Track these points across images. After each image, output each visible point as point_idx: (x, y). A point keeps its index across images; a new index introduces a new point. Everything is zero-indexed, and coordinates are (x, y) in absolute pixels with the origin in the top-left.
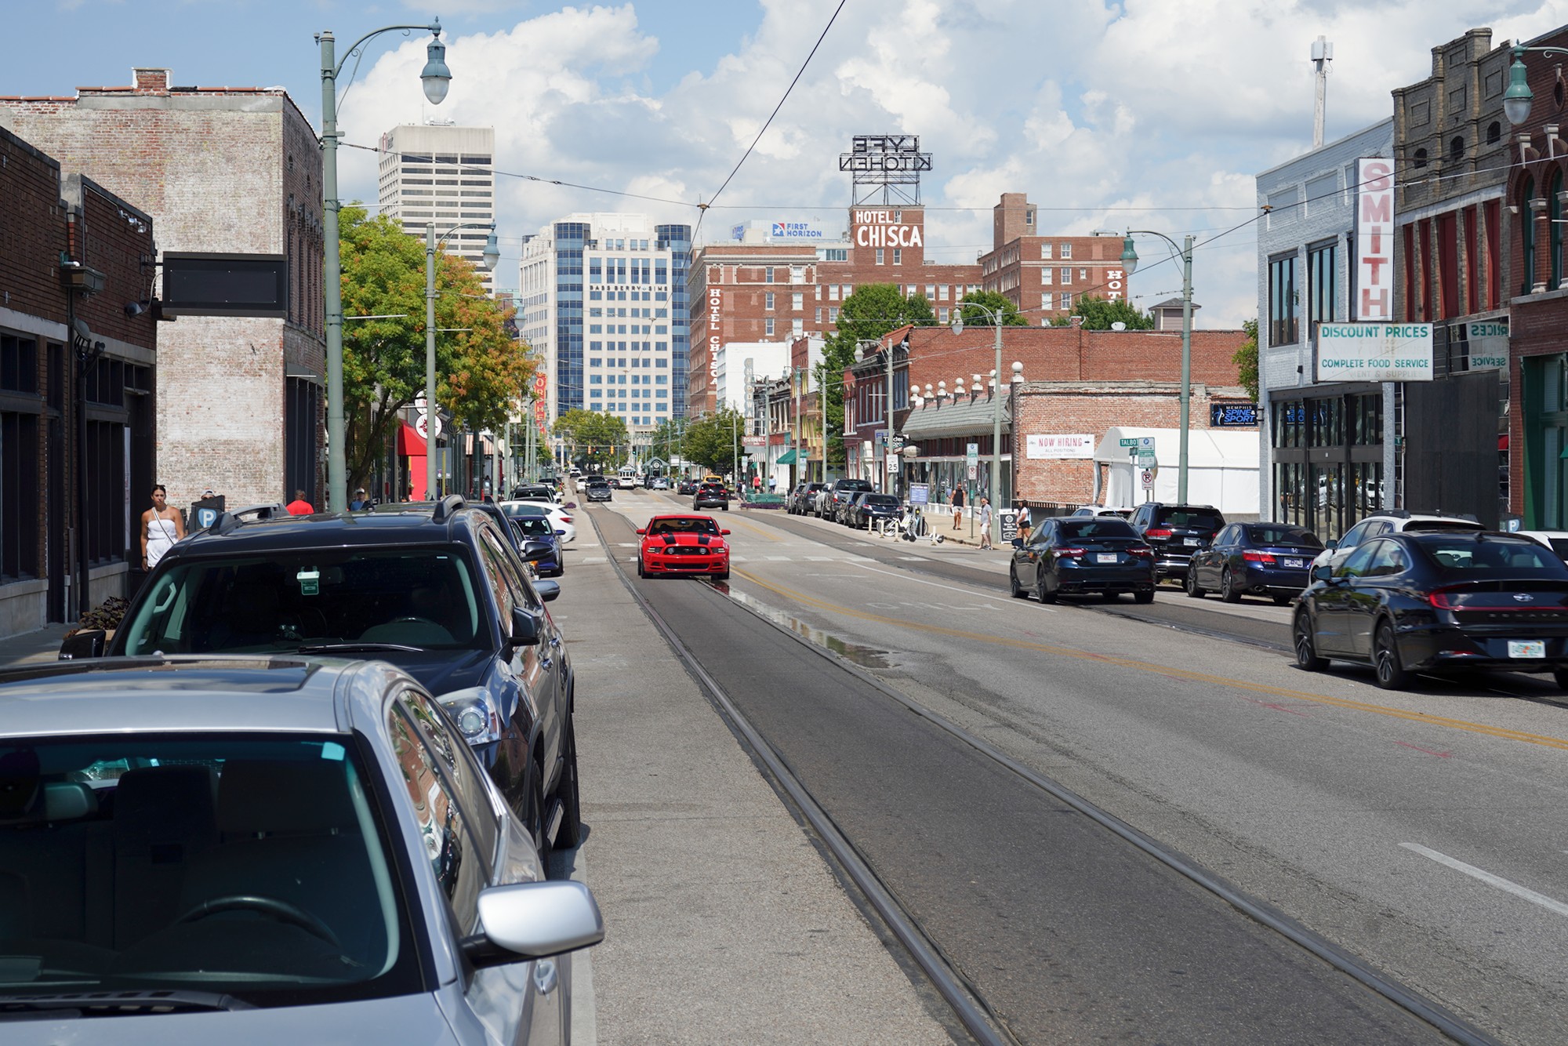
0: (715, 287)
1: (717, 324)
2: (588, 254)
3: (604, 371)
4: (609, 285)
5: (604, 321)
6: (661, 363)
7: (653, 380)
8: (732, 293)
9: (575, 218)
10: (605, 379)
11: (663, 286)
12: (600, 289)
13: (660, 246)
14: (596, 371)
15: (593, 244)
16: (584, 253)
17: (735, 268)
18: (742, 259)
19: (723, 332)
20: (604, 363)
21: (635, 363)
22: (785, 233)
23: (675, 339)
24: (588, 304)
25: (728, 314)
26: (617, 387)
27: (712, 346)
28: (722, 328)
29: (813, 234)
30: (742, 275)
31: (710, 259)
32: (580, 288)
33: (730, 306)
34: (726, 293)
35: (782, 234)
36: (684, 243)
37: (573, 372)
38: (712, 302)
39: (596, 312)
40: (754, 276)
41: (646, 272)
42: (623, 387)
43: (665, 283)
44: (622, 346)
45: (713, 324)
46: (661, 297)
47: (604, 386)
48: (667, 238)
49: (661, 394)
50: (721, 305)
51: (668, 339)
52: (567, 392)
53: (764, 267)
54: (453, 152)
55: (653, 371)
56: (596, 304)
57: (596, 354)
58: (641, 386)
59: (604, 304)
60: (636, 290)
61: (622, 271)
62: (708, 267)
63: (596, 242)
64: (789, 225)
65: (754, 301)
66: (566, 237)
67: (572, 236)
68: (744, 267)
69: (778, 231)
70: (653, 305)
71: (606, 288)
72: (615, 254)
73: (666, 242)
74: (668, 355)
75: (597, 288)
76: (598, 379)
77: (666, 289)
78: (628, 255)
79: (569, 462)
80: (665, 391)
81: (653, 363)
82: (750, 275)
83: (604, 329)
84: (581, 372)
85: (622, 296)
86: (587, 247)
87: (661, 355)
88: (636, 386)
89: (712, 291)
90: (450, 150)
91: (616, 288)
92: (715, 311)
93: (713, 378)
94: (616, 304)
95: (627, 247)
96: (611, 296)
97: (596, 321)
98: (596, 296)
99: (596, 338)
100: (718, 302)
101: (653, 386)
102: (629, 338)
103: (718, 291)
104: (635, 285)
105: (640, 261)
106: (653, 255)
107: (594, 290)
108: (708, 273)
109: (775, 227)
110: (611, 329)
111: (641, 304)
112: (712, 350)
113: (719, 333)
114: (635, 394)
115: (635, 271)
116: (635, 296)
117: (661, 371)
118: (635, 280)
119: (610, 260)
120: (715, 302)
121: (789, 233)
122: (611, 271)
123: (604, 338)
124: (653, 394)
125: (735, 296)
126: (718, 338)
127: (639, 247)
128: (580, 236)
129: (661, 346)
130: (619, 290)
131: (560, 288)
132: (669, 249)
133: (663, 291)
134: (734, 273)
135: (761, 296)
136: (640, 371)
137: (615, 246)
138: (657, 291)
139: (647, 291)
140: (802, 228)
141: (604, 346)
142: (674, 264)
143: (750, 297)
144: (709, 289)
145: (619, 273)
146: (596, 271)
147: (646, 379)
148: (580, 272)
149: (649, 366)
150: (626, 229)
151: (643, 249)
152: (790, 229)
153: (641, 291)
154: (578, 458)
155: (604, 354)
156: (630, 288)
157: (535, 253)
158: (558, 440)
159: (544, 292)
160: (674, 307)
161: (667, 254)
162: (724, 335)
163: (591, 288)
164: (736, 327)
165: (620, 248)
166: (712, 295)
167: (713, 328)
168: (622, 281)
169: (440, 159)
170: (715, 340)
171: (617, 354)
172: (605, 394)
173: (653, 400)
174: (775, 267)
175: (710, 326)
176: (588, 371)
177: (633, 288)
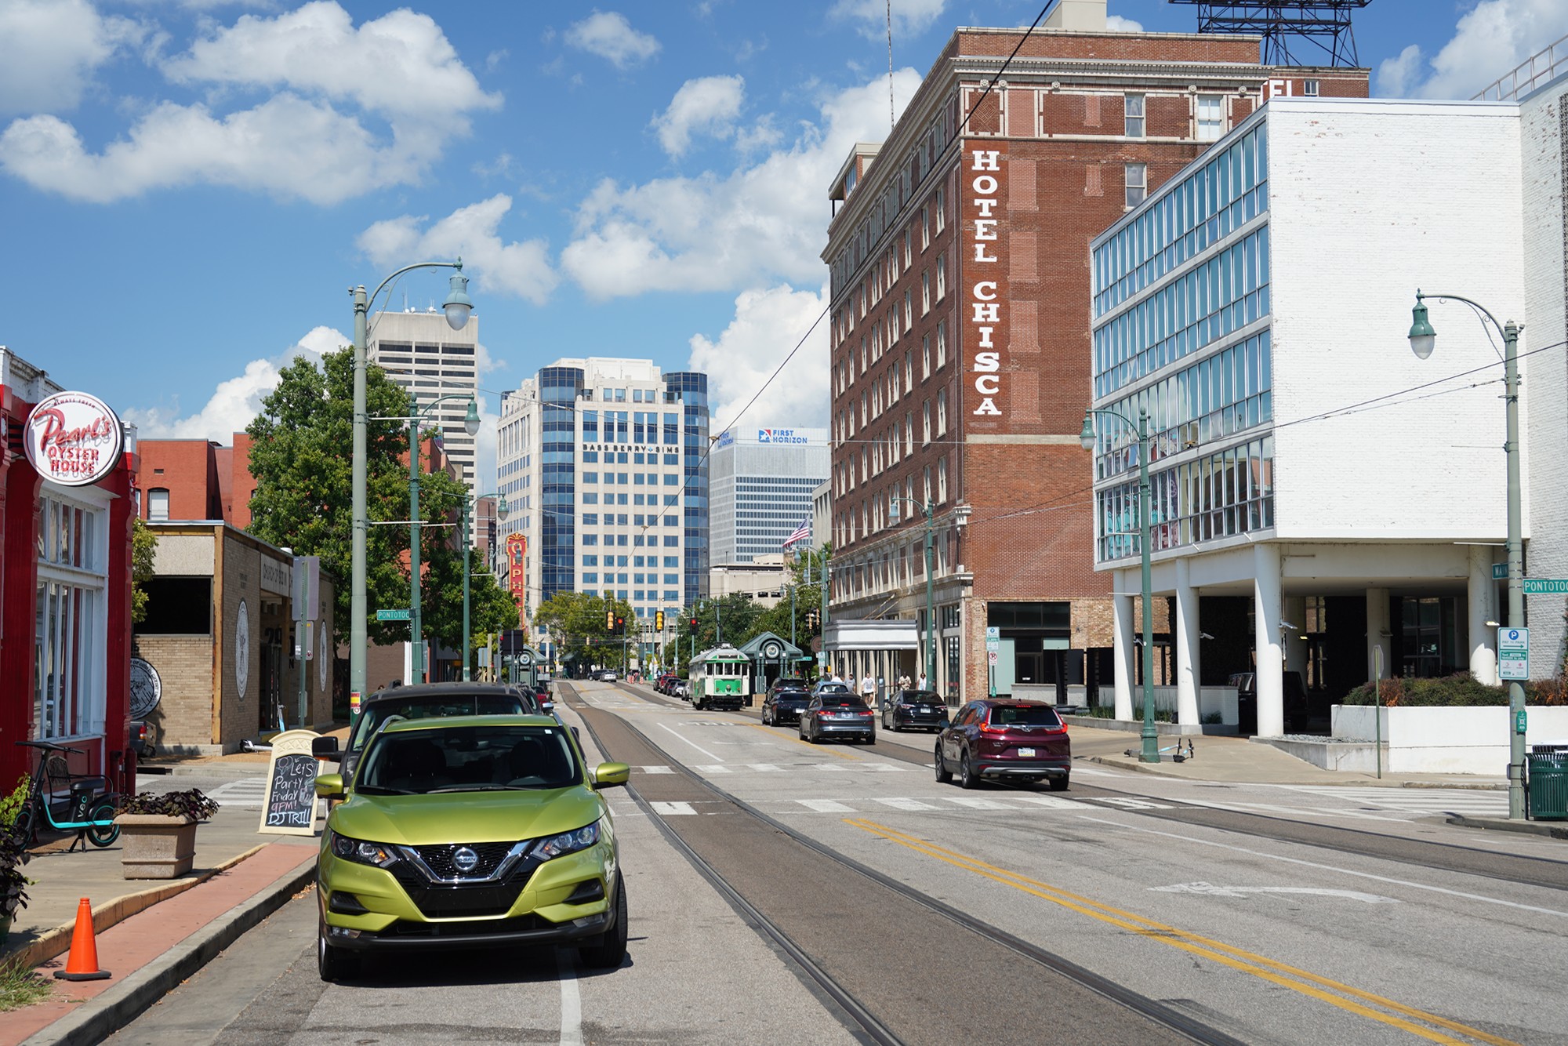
0: (987, 145)
1: (990, 248)
2: (581, 404)
3: (600, 550)
4: (607, 444)
5: (600, 488)
6: (671, 541)
7: (661, 561)
8: (1030, 164)
9: (565, 363)
10: (601, 561)
11: (674, 447)
12: (596, 450)
13: (669, 398)
14: (590, 550)
15: (588, 395)
16: (577, 407)
17: (1039, 93)
18: (1060, 67)
19: (1007, 271)
20: (601, 540)
21: (639, 541)
22: (771, 438)
23: (687, 512)
24: (581, 467)
25: (1021, 221)
26: (615, 570)
27: (978, 307)
28: (1004, 257)
29: (799, 440)
30: (1059, 113)
31: (971, 64)
32: (571, 448)
33: (1025, 198)
34: (1014, 164)
35: (767, 440)
36: (698, 395)
37: (562, 551)
38: (976, 185)
39: (591, 478)
40: (1092, 117)
41: (652, 429)
42: (623, 570)
43: (676, 443)
44: (623, 520)
45: (980, 248)
46: (671, 460)
47: (601, 569)
48: (678, 389)
49: (670, 579)
50: (1001, 195)
51: (679, 511)
52: (554, 578)
53: (1119, 92)
54: (434, 341)
55: (661, 551)
56: (590, 468)
57: (590, 530)
58: (645, 570)
59: (600, 467)
60: (641, 451)
61: (623, 428)
62: (967, 89)
63: (591, 391)
64: (775, 432)
65: (1093, 185)
66: (554, 384)
67: (562, 384)
68: (1065, 91)
69: (764, 437)
70: (662, 469)
71: (603, 448)
72: (615, 407)
73: (676, 394)
74: (679, 531)
75: (592, 448)
76: (592, 560)
77: (677, 450)
78: (630, 408)
79: (557, 662)
80: (676, 576)
81: (661, 541)
82: (1082, 112)
83: (601, 499)
84: (572, 551)
85: (623, 458)
86: (580, 397)
87: (671, 531)
88: (639, 570)
89: (978, 154)
90: (430, 339)
91: (616, 448)
92: (986, 213)
93: (981, 398)
94: (616, 468)
95: (629, 396)
96: (609, 459)
97: (590, 488)
98: (590, 457)
99: (590, 509)
100: (994, 185)
101: (661, 570)
102: (631, 510)
103: (993, 155)
104: (640, 445)
105: (646, 415)
106: (661, 408)
107: (588, 450)
108: (965, 104)
109: (761, 433)
110: (609, 499)
111: (646, 469)
112: (978, 318)
113: (996, 272)
114: (639, 579)
115: (639, 428)
116: (639, 459)
117: (671, 551)
118: (639, 439)
119: (609, 414)
120: (985, 185)
121: (775, 440)
122: (609, 427)
123: (600, 509)
124: (661, 579)
125: (1041, 171)
126: (993, 285)
127: (643, 398)
128: (571, 384)
129: (671, 521)
130: (619, 451)
131: (547, 448)
132: (681, 401)
133: (674, 452)
134: (1038, 105)
135: (1113, 175)
136: (645, 551)
137: (614, 397)
138: (666, 452)
139: (654, 452)
140: (788, 434)
141: (601, 519)
142: (687, 420)
143: (1082, 176)
144: (969, 149)
145: (619, 430)
146: (590, 427)
147: (653, 561)
148: (571, 427)
149: (656, 545)
150: (628, 377)
151: (647, 402)
152: (776, 435)
153: (646, 452)
154: (569, 657)
155: (600, 529)
156: (633, 449)
157: (515, 408)
158: (543, 636)
159: (526, 455)
160: (687, 472)
161: (678, 408)
162: (1010, 279)
163: (585, 447)
164: (1043, 259)
165: (620, 399)
166: (978, 167)
167: (980, 257)
168: (622, 440)
169: (419, 349)
170: (986, 291)
171: (616, 530)
172: (601, 578)
173: (661, 588)
174: (1151, 93)
175: (973, 252)
176: (580, 550)
177: (637, 448)
